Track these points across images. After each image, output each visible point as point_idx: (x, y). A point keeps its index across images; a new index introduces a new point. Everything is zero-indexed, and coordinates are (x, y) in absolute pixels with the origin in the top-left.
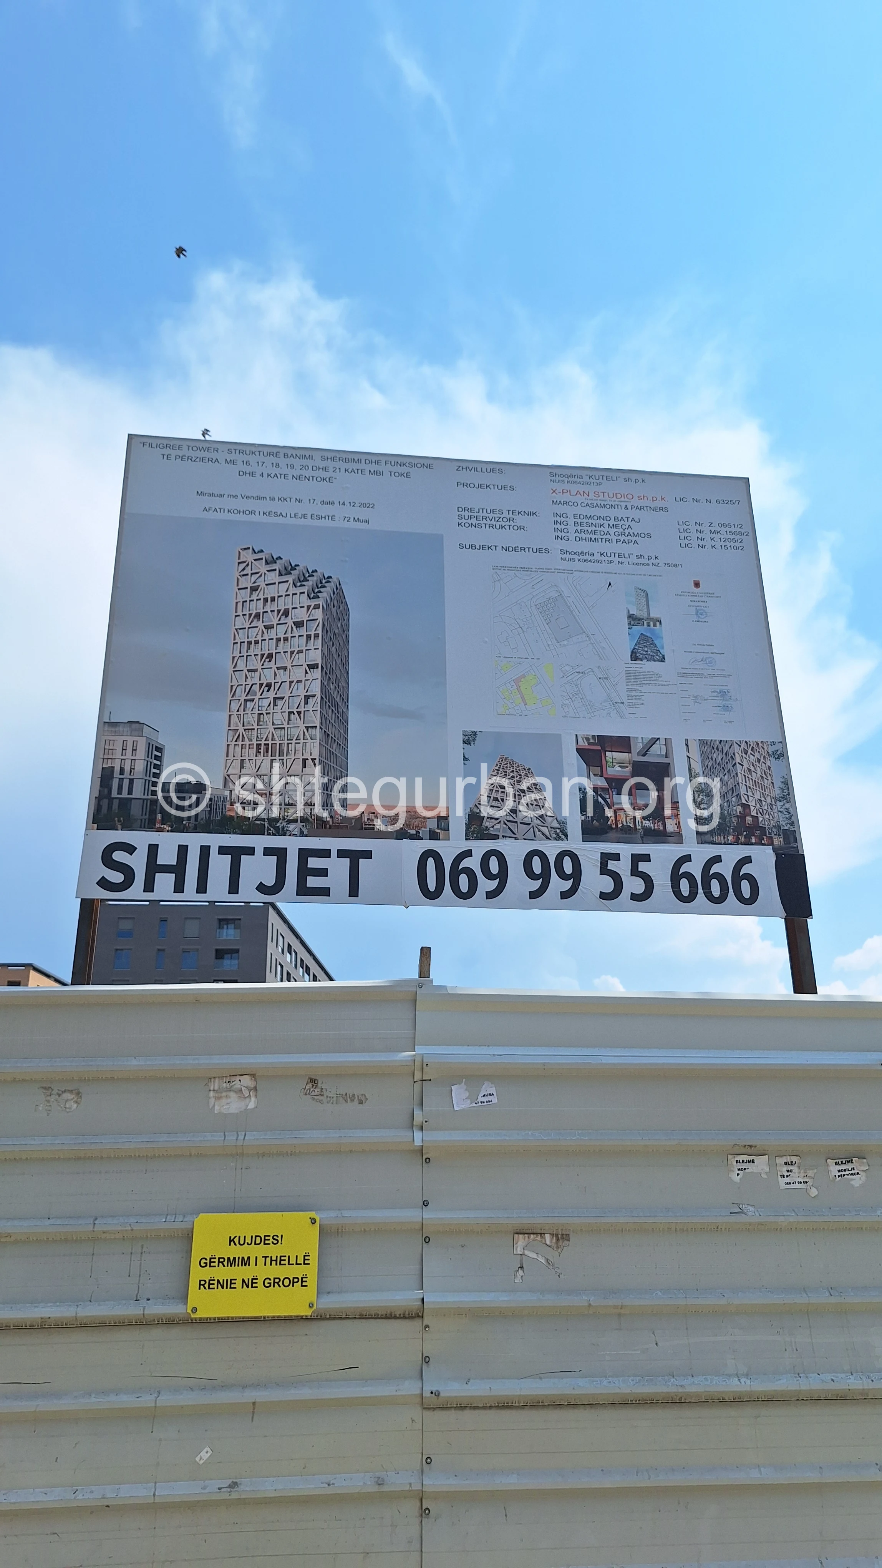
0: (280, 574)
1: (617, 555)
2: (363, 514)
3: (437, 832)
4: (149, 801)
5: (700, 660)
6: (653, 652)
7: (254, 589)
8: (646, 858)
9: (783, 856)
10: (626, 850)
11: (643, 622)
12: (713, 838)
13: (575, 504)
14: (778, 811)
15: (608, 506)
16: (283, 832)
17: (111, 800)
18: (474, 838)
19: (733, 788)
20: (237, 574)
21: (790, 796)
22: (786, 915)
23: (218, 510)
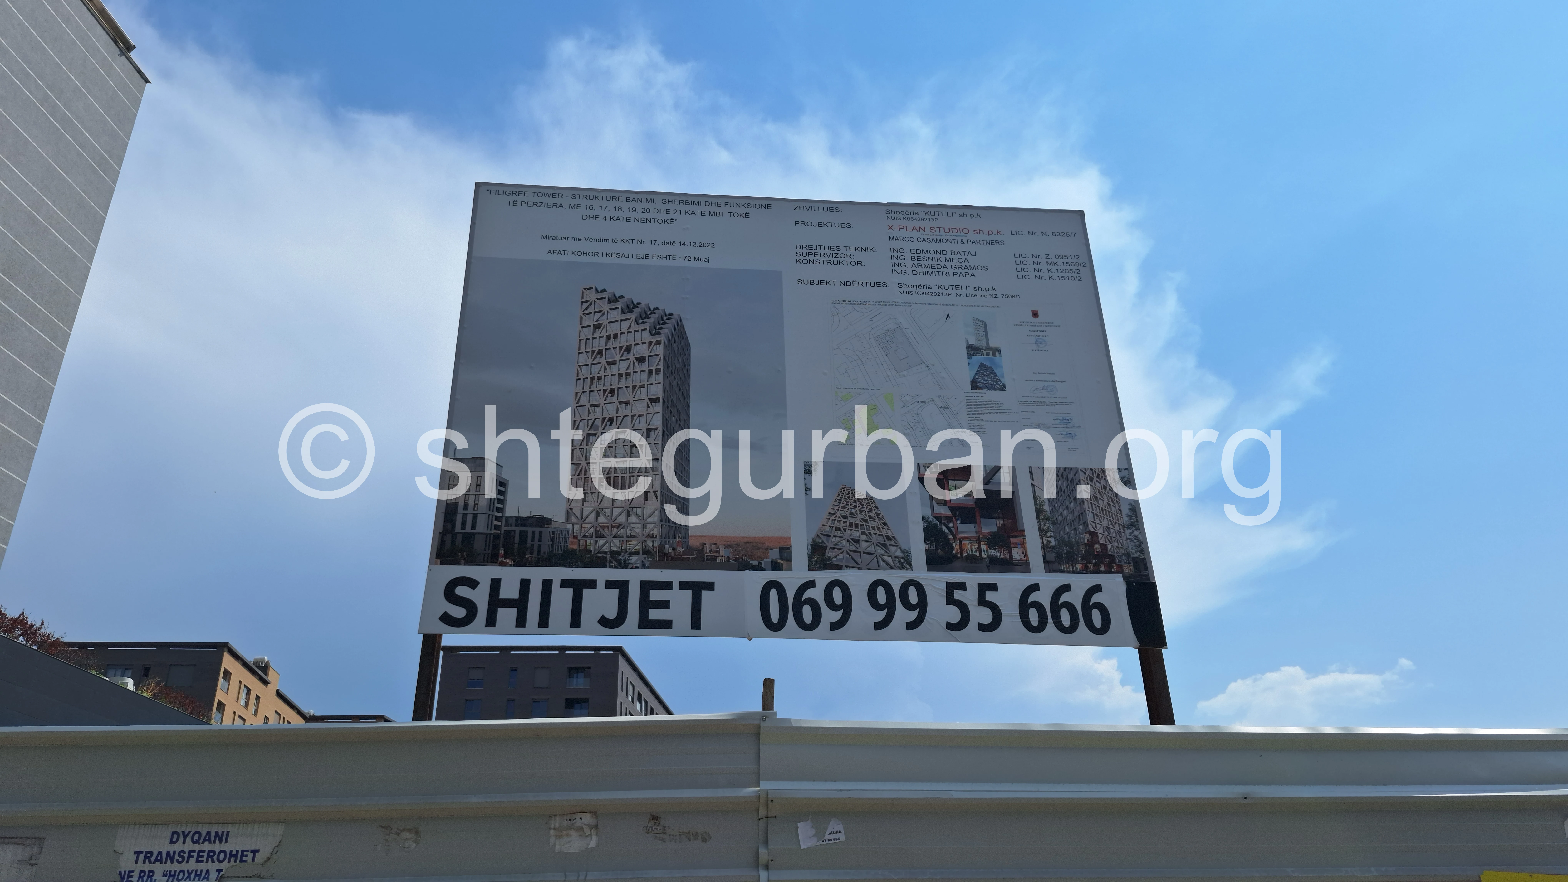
0: (623, 312)
1: (954, 287)
2: (703, 253)
3: (780, 563)
4: (492, 536)
5: (1042, 388)
6: (994, 381)
7: (597, 327)
8: (993, 587)
9: (1134, 584)
10: (972, 579)
11: (983, 352)
12: (1061, 566)
13: (912, 240)
14: (1128, 539)
15: (944, 241)
16: (625, 565)
17: (455, 535)
18: (817, 569)
19: (1079, 515)
20: (580, 313)
21: (1138, 523)
22: (1139, 645)
23: (563, 253)
